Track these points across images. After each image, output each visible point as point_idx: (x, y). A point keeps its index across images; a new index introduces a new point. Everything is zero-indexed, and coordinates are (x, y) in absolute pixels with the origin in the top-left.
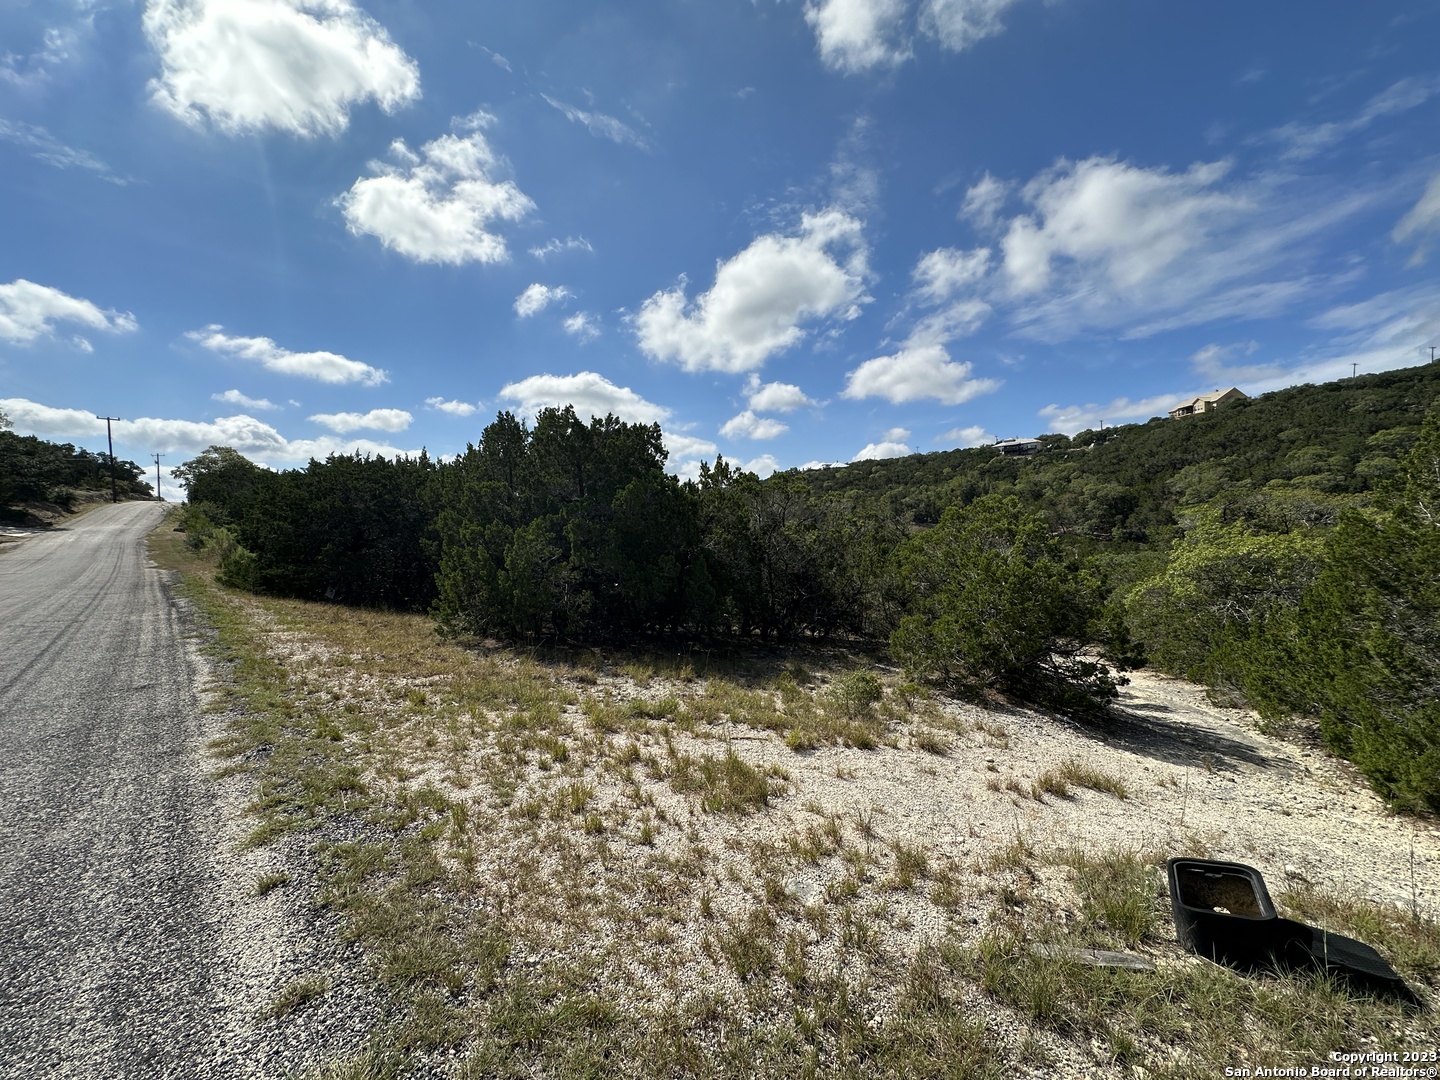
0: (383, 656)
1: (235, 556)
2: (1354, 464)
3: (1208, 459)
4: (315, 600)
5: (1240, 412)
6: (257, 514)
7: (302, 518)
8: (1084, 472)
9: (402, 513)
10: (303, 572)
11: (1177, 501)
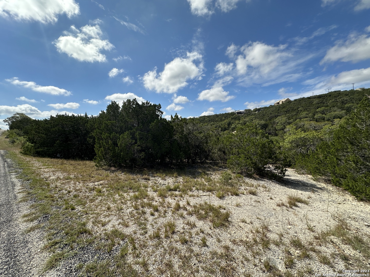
0: (81, 175)
1: (26, 145)
2: (314, 116)
3: (283, 115)
4: (54, 158)
5: (290, 104)
6: (33, 132)
7: (49, 133)
8: (256, 118)
9: (81, 131)
10: (50, 150)
11: (277, 125)
